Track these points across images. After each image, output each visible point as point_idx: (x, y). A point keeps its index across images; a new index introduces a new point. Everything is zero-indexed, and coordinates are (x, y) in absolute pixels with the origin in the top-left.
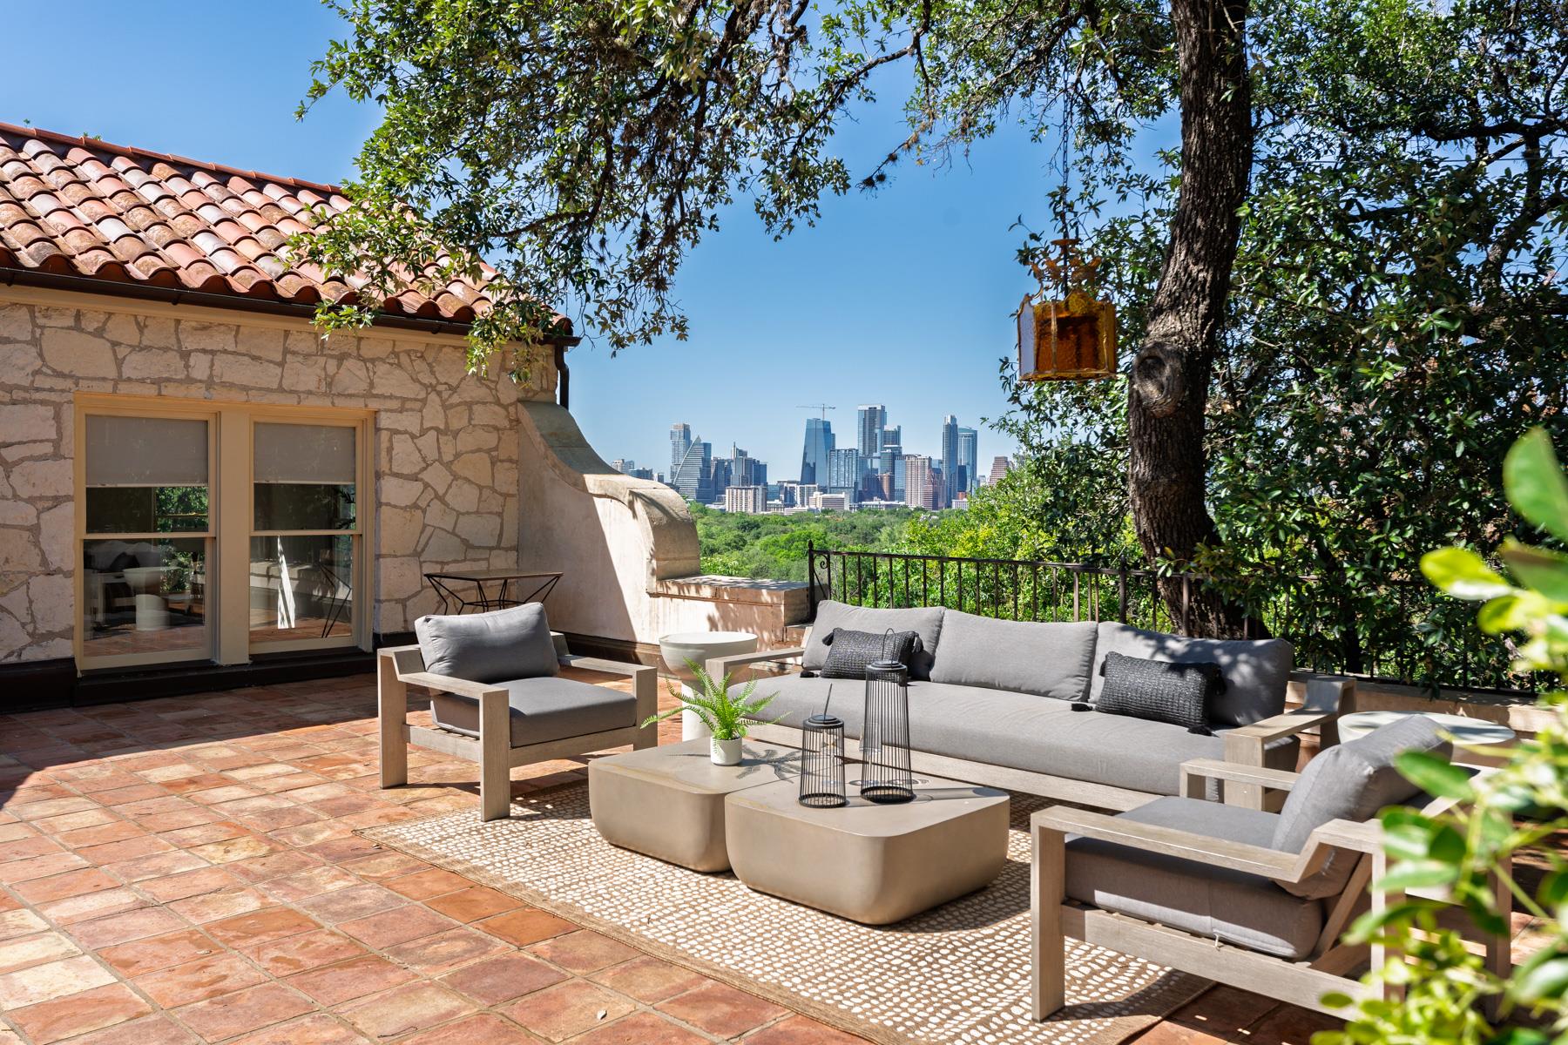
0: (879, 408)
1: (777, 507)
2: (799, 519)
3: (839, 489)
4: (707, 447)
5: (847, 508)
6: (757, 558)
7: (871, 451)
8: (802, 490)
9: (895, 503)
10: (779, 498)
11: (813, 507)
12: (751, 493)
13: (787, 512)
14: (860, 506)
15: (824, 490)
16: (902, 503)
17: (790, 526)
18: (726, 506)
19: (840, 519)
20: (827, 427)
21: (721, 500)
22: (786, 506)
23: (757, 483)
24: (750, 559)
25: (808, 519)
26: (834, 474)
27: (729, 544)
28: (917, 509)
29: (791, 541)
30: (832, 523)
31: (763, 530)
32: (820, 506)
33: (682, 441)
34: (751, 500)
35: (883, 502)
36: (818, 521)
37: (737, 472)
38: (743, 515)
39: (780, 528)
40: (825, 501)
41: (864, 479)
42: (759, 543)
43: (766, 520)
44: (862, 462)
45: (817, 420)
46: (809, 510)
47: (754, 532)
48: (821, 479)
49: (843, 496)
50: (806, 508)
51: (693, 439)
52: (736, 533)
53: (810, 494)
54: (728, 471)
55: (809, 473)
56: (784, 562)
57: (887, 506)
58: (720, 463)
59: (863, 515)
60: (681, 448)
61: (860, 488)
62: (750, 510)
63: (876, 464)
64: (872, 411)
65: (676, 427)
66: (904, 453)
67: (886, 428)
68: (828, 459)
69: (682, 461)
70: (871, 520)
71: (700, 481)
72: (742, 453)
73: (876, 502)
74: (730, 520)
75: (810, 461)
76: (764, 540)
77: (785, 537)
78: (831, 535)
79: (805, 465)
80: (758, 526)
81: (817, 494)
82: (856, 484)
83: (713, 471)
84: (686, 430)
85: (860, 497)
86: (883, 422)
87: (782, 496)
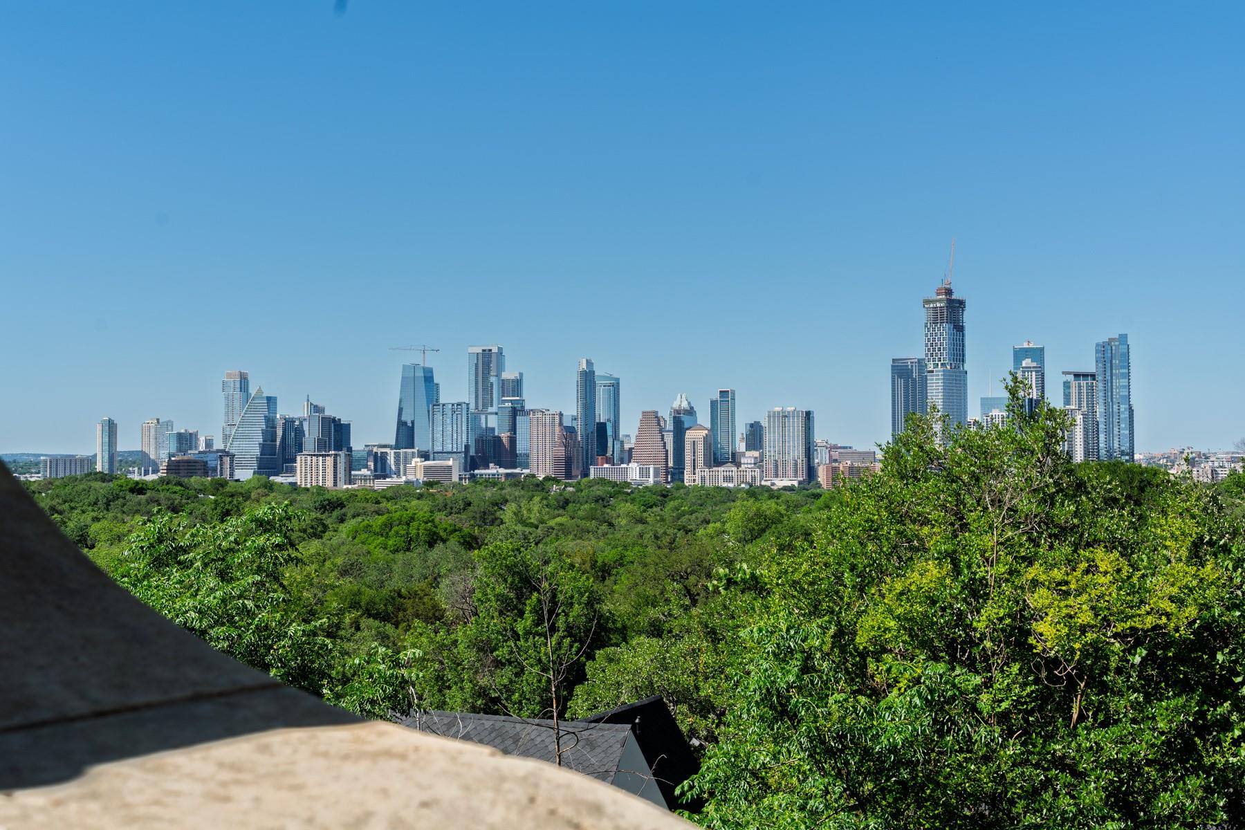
0: (495, 350)
1: (365, 478)
2: (395, 495)
3: (445, 454)
4: (271, 401)
5: (455, 479)
6: (344, 549)
7: (485, 406)
8: (397, 456)
9: (517, 471)
10: (366, 467)
11: (411, 478)
12: (330, 461)
13: (380, 485)
14: (473, 476)
15: (425, 456)
16: (526, 471)
17: (384, 504)
18: (298, 479)
19: (449, 494)
20: (429, 378)
21: (292, 471)
22: (377, 477)
23: (338, 447)
24: (335, 550)
25: (407, 495)
26: (438, 436)
27: (304, 531)
28: (547, 479)
29: (389, 525)
30: (440, 500)
31: (349, 510)
32: (421, 477)
33: (238, 394)
34: (330, 471)
35: (502, 471)
36: (420, 497)
37: (311, 433)
38: (321, 490)
39: (371, 507)
40: (427, 470)
41: (477, 441)
42: (345, 529)
43: (353, 496)
44: (473, 419)
45: (415, 366)
46: (407, 482)
47: (336, 513)
48: (421, 443)
49: (450, 463)
50: (404, 479)
51: (253, 391)
52: (314, 515)
53: (406, 461)
54: (299, 432)
55: (406, 434)
56: (379, 554)
57: (507, 475)
58: (288, 423)
59: (479, 488)
60: (237, 404)
61: (472, 452)
62: (329, 483)
63: (493, 422)
64: (487, 354)
65: (229, 375)
66: (527, 407)
67: (505, 376)
68: (431, 415)
69: (237, 420)
70: (489, 493)
71: (263, 447)
72: (317, 409)
73: (493, 470)
74: (303, 497)
75: (407, 418)
76: (351, 523)
77: (381, 520)
78: (439, 517)
79: (401, 424)
80: (342, 505)
81: (416, 462)
82: (467, 447)
83: (280, 432)
84: (244, 379)
85: (472, 463)
86: (500, 368)
87: (371, 464)
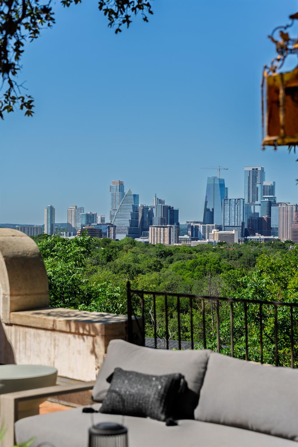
0: (260, 169)
1: (186, 240)
2: (200, 250)
3: (230, 227)
4: (136, 197)
5: (236, 241)
6: (170, 277)
7: (253, 200)
8: (204, 228)
9: (271, 237)
10: (187, 234)
11: (212, 240)
12: (167, 230)
13: (194, 244)
14: (246, 240)
15: (220, 228)
16: (276, 238)
17: (194, 254)
18: (150, 240)
19: (231, 249)
20: (222, 185)
21: (147, 235)
22: (193, 240)
23: (172, 223)
24: (165, 278)
25: (208, 249)
26: (227, 217)
27: (150, 267)
28: (287, 242)
29: (194, 265)
30: (225, 252)
31: (175, 257)
32: (217, 240)
33: (118, 193)
34: (167, 235)
35: (263, 237)
36: (215, 250)
37: (157, 215)
38: (161, 246)
39: (187, 255)
40: (220, 236)
41: (249, 220)
42: (172, 266)
43: (177, 249)
44: (247, 208)
45: (214, 178)
46: (209, 243)
47: (168, 258)
48: (218, 220)
49: (233, 232)
50: (207, 240)
51: (126, 191)
52: (155, 259)
53: (209, 231)
54: (151, 214)
55: (209, 216)
56: (189, 280)
57: (266, 239)
58: (145, 209)
59: (248, 246)
60: (118, 198)
61: (246, 226)
62: (167, 242)
63: (258, 209)
64: (255, 171)
65: (114, 183)
66: (277, 202)
67: (265, 183)
68: (223, 206)
69: (118, 207)
70: (253, 249)
71: (131, 222)
72: (161, 201)
73: (257, 236)
74: (152, 249)
75: (210, 207)
76: (176, 264)
77: (190, 262)
78: (224, 261)
79: (206, 210)
80: (171, 254)
81: (214, 231)
82: (243, 223)
83: (140, 215)
84: (121, 184)
85: (245, 233)
86: (262, 179)
87: (190, 232)
